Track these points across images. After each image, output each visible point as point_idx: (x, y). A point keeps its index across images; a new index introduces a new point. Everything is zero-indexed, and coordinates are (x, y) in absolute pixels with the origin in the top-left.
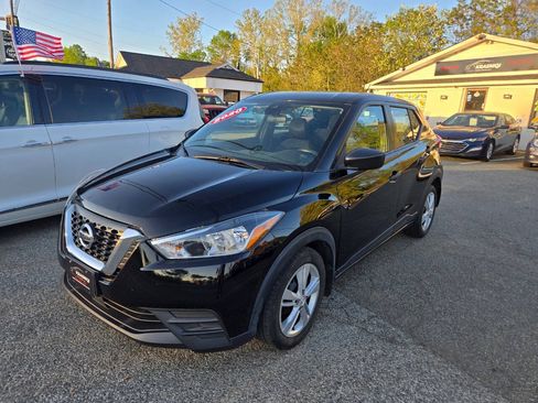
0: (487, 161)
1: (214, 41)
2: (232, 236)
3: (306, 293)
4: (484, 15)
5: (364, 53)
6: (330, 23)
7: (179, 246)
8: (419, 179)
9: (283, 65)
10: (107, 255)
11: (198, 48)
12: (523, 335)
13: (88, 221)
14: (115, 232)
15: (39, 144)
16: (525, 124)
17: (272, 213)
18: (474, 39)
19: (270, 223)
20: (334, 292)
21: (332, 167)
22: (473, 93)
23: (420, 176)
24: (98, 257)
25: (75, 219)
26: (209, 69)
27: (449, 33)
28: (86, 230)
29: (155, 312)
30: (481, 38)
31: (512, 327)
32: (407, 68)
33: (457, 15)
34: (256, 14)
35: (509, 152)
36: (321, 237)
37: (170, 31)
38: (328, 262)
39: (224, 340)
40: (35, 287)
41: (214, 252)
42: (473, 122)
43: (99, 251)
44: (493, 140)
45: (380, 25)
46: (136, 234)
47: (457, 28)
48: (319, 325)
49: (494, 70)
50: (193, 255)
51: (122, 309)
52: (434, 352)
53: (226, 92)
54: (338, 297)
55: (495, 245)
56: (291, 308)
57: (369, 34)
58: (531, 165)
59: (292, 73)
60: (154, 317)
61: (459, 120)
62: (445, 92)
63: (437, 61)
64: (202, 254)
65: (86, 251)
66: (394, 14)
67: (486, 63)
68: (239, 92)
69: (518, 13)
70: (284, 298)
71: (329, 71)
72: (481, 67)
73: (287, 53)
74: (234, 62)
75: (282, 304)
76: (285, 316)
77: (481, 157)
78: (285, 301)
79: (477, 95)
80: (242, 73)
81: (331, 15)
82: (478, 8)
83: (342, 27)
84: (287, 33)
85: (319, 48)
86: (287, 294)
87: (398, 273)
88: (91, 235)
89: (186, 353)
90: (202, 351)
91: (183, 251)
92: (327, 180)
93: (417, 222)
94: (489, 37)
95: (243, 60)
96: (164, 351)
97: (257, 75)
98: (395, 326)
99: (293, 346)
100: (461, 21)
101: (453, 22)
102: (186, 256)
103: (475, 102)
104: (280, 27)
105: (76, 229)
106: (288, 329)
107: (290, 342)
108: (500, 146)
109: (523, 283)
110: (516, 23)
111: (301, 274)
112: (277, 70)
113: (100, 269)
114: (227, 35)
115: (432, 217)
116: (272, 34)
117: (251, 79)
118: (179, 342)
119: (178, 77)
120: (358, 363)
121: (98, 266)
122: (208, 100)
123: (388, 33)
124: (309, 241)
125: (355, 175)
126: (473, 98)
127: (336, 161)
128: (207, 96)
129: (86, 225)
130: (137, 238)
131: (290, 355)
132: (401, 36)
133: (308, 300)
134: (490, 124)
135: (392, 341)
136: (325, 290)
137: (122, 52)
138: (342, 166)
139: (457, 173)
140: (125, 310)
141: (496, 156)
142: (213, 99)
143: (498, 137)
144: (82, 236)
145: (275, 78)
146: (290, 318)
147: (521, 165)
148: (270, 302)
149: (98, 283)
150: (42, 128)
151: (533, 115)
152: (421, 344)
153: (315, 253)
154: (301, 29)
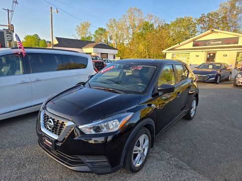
0: (218, 84)
1: (96, 32)
2: (112, 124)
3: (143, 147)
4: (213, 20)
5: (161, 36)
6: (146, 24)
7: (90, 128)
8: (189, 94)
9: (126, 42)
10: (59, 132)
11: (89, 35)
12: (237, 164)
13: (51, 118)
14: (63, 122)
15: (26, 82)
16: (233, 67)
17: (129, 113)
18: (209, 31)
19: (128, 118)
20: (155, 146)
21: (153, 92)
22: (210, 54)
23: (190, 92)
24: (55, 133)
25: (45, 117)
26: (94, 44)
27: (198, 28)
28: (50, 122)
29: (80, 157)
30: (212, 31)
31: (232, 160)
32: (181, 43)
33: (201, 20)
34: (114, 20)
35: (227, 80)
36: (149, 123)
37: (77, 28)
38: (152, 133)
39: (109, 169)
40: (24, 146)
41: (105, 131)
42: (211, 67)
43: (56, 131)
44: (220, 74)
45: (168, 25)
46: (73, 123)
47: (202, 25)
48: (148, 161)
49: (218, 44)
50: (96, 132)
51: (65, 156)
52: (199, 173)
53: (102, 54)
54: (156, 148)
55: (223, 123)
56: (137, 154)
57: (163, 29)
58: (237, 86)
59: (130, 45)
60: (80, 159)
61: (204, 66)
62: (197, 53)
63: (194, 41)
64: (99, 132)
65: (50, 130)
66: (174, 20)
67: (215, 41)
68: (107, 54)
69: (228, 19)
70: (134, 150)
71: (147, 44)
72: (213, 43)
73: (128, 36)
74: (105, 41)
75: (134, 153)
76: (135, 158)
77: (215, 82)
78: (135, 151)
79: (211, 55)
80: (108, 46)
81: (147, 21)
82: (210, 17)
83: (152, 25)
84: (128, 28)
85: (142, 35)
86: (136, 148)
87: (181, 136)
88: (53, 124)
89: (92, 175)
90: (99, 174)
91: (92, 130)
92: (150, 98)
93: (189, 113)
94: (215, 30)
95: (109, 40)
96: (82, 174)
97: (115, 47)
98: (182, 161)
99: (138, 171)
100: (203, 22)
101: (200, 23)
102: (93, 132)
103: (211, 58)
104: (125, 26)
105: (46, 121)
106: (136, 163)
107: (137, 169)
108: (223, 77)
109: (236, 140)
110: (227, 23)
111: (141, 139)
112: (123, 44)
113: (56, 138)
114: (102, 29)
115: (195, 110)
116: (121, 29)
117: (112, 48)
118: (90, 170)
119: (81, 48)
120: (167, 178)
121: (56, 137)
122: (94, 58)
123: (172, 28)
124: (144, 125)
125: (162, 95)
126: (210, 56)
127: (154, 89)
128: (94, 56)
129: (50, 120)
130: (73, 125)
131: (137, 175)
132: (177, 29)
133: (144, 150)
134: (218, 68)
135: (181, 168)
136: (151, 145)
137: (57, 38)
138: (156, 92)
139: (205, 89)
140: (67, 156)
141: (221, 81)
142: (96, 57)
143: (222, 73)
144: (48, 124)
145: (123, 48)
146: (137, 159)
147: (233, 85)
148: (129, 152)
149: (55, 145)
150: (27, 75)
151: (237, 63)
152: (194, 169)
153: (147, 129)
154: (134, 27)
